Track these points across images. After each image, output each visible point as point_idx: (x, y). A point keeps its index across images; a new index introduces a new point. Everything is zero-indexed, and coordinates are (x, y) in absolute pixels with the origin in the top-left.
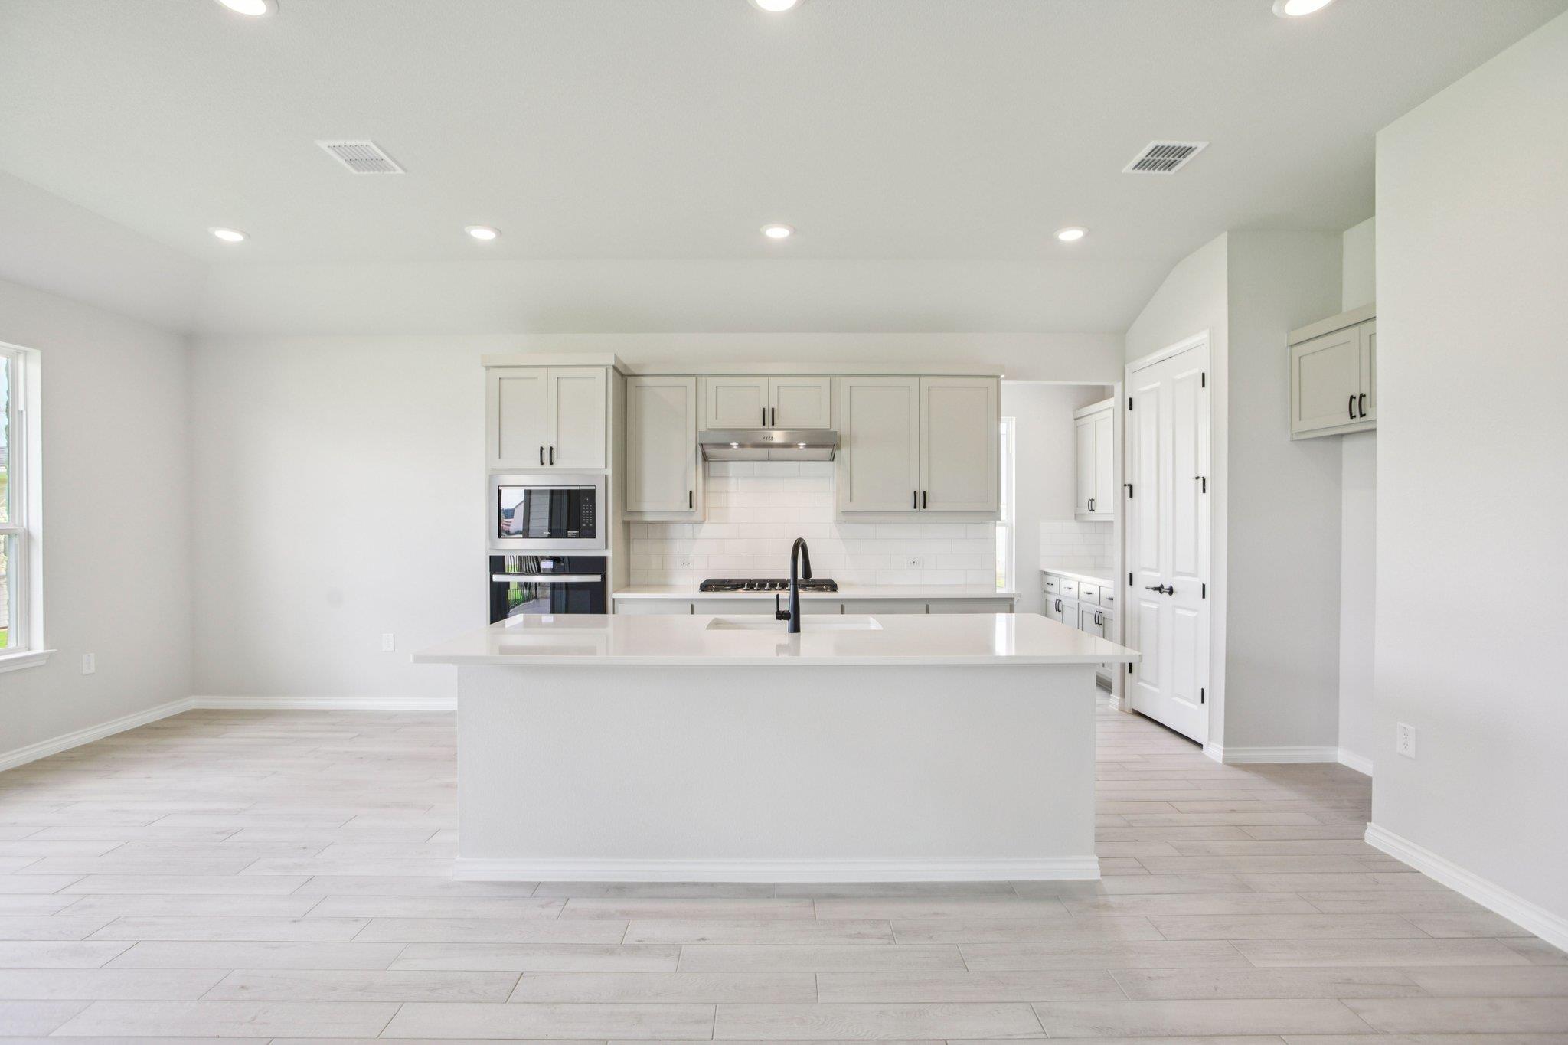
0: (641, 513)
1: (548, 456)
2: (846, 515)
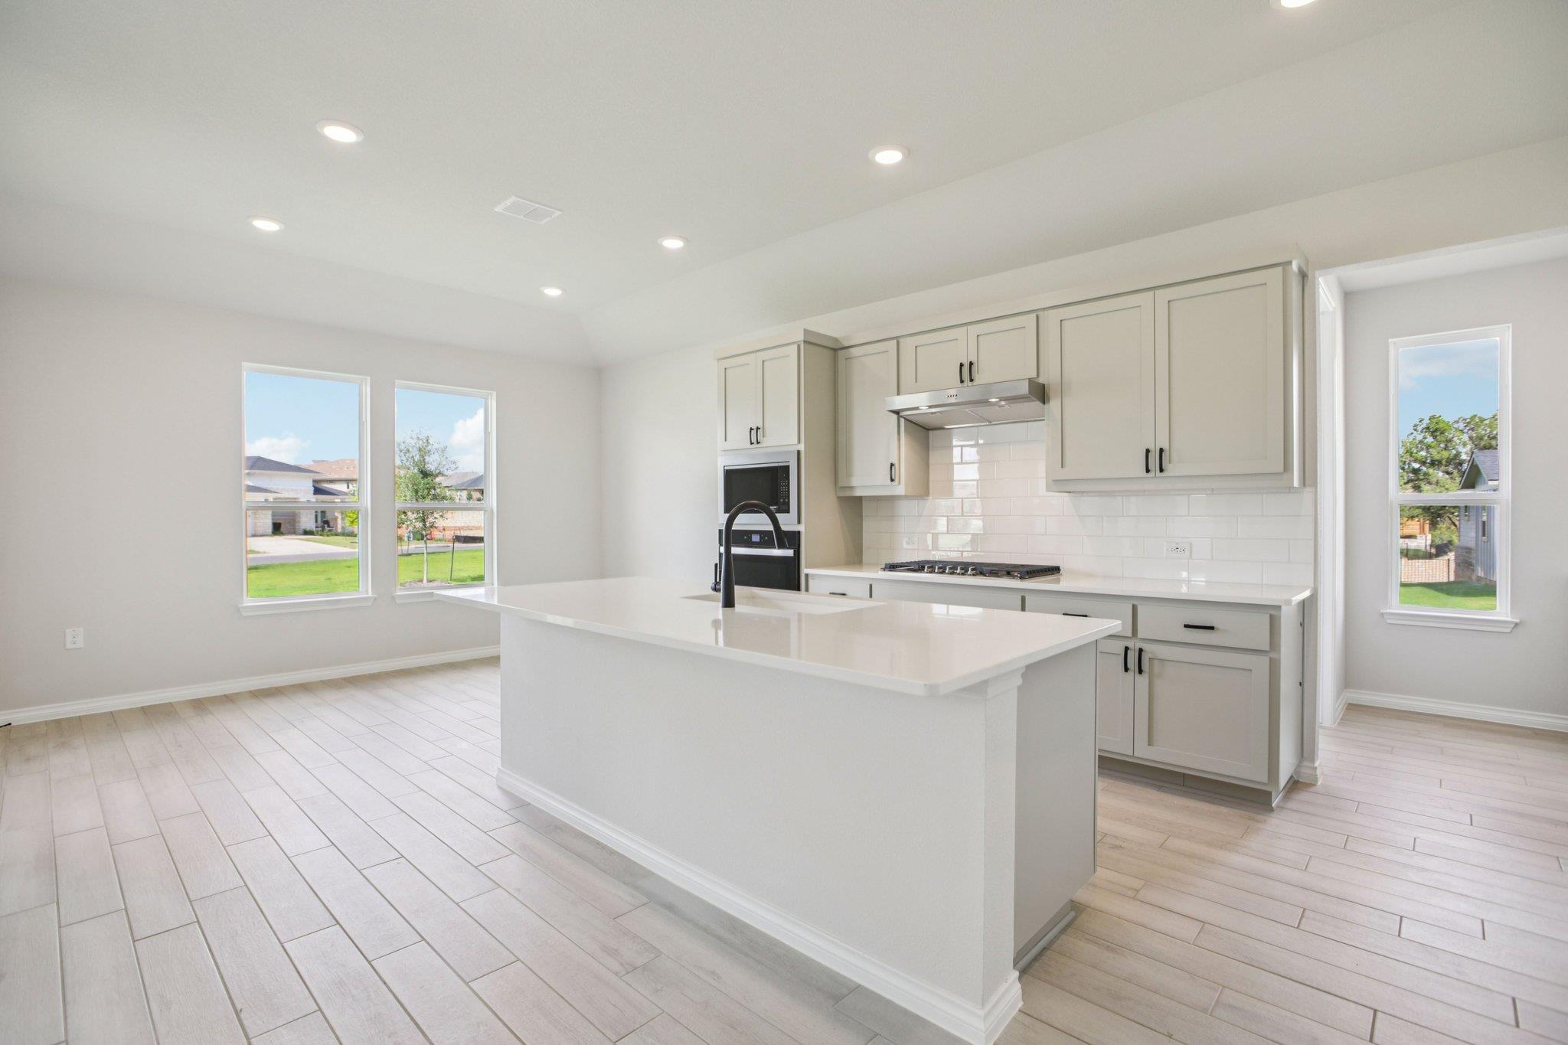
2: (1058, 484)
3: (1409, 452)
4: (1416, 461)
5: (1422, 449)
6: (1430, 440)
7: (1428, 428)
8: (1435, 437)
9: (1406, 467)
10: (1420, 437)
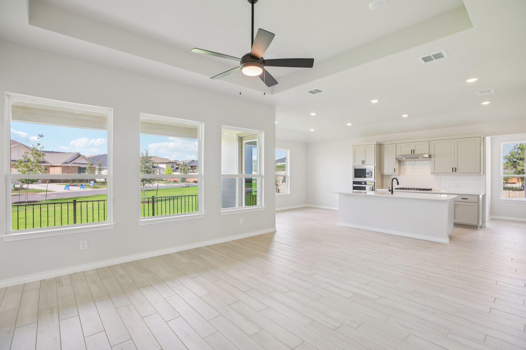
0: (384, 173)
1: (363, 162)
2: (433, 173)
3: (512, 155)
4: (515, 158)
5: (517, 155)
6: (520, 151)
7: (519, 148)
8: (522, 151)
9: (511, 160)
10: (516, 151)
